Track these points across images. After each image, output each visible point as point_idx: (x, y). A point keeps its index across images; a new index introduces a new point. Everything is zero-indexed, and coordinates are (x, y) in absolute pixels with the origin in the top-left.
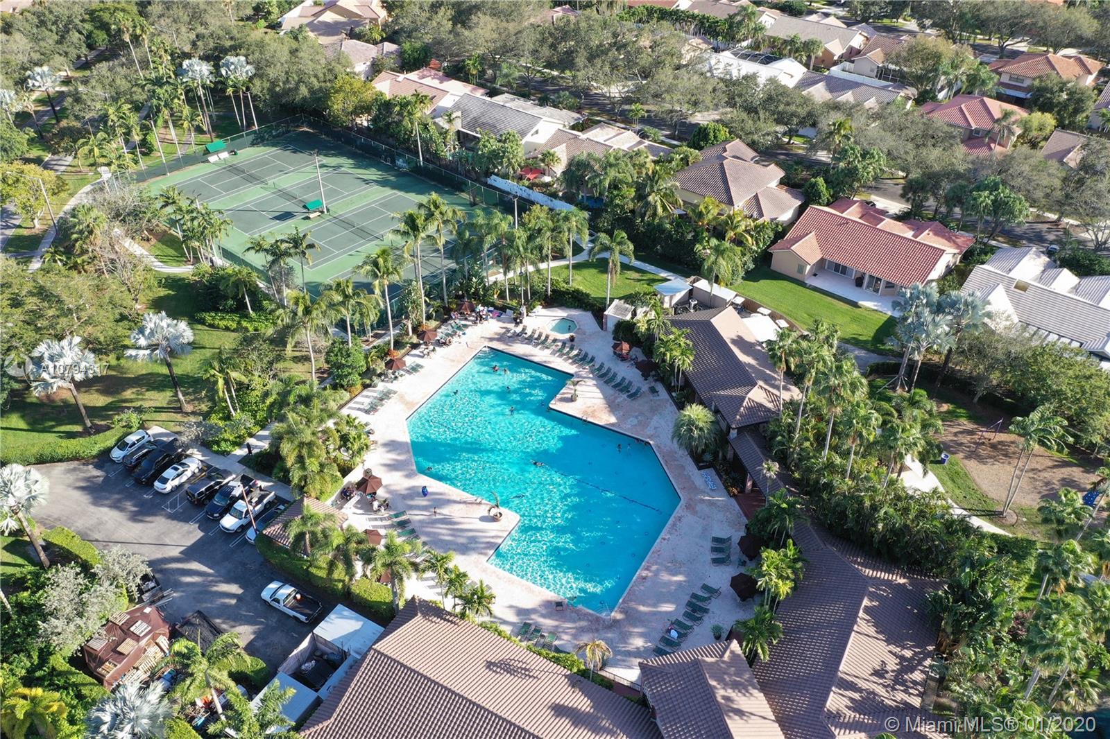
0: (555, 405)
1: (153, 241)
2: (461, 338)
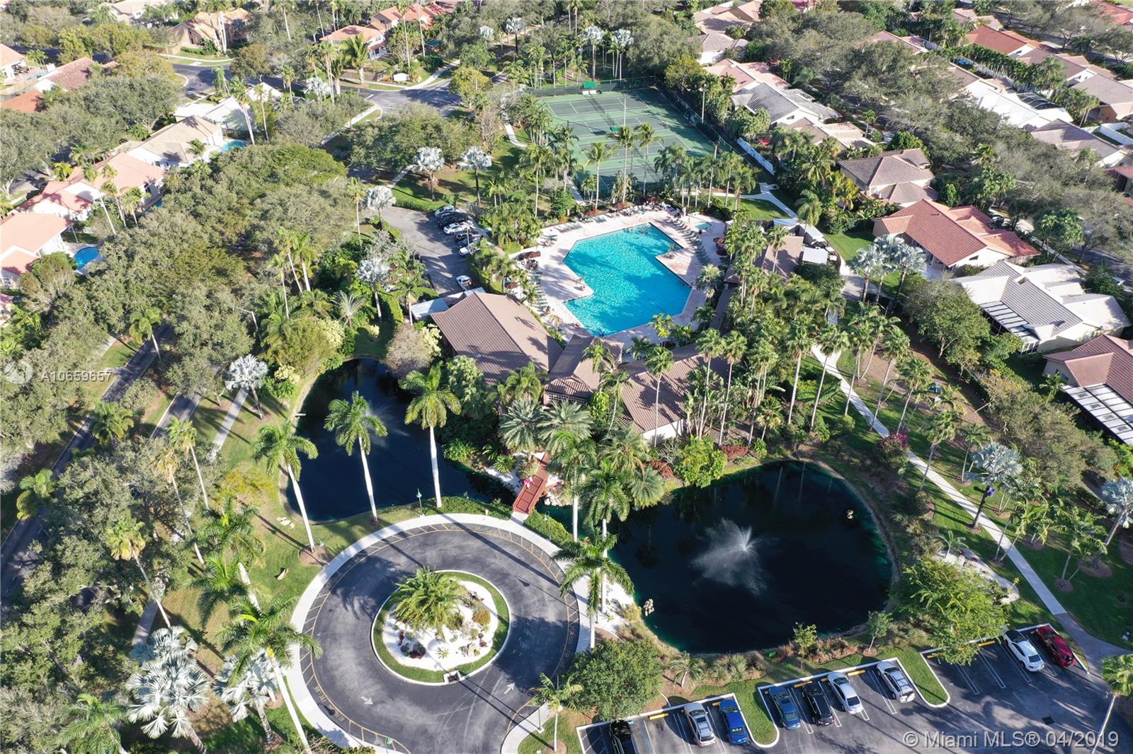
0: (659, 257)
1: (521, 128)
2: (640, 215)
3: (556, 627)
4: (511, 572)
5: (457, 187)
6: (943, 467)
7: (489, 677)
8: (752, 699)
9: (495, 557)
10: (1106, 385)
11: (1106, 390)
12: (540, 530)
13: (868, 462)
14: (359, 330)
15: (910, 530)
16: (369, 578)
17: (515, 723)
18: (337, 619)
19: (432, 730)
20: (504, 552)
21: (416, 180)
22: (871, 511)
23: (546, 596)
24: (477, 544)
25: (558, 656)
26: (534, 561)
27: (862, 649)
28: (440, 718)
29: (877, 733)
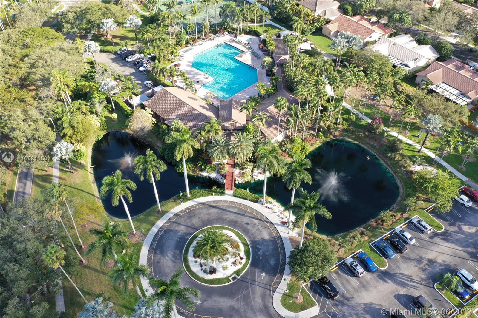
0: (236, 58)
1: (141, 5)
2: (217, 39)
3: (271, 240)
4: (238, 220)
5: (123, 38)
6: (397, 129)
7: (251, 273)
8: (370, 249)
9: (227, 215)
10: (443, 82)
11: (444, 84)
12: (242, 196)
13: (367, 133)
14: (105, 117)
15: (396, 159)
16: (170, 241)
17: (274, 291)
18: (163, 265)
19: (236, 306)
20: (230, 211)
21: (100, 37)
22: (375, 154)
23: (259, 227)
24: (215, 210)
25: (278, 254)
26: (246, 212)
27: (402, 215)
28: (238, 300)
29: (424, 250)
